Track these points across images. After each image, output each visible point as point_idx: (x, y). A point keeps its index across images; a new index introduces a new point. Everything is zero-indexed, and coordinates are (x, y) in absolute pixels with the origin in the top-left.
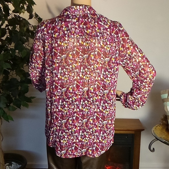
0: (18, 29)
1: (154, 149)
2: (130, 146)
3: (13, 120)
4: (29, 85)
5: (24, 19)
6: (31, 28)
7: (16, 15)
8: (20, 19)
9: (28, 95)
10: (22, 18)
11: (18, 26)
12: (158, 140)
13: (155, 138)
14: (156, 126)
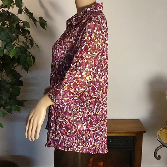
0: (8, 25)
1: (159, 156)
2: (131, 149)
3: (3, 127)
4: (21, 87)
5: (13, 15)
6: (21, 24)
7: (5, 10)
8: (9, 14)
9: (19, 98)
10: (11, 13)
11: (8, 22)
12: (164, 146)
13: (161, 144)
14: (161, 129)
